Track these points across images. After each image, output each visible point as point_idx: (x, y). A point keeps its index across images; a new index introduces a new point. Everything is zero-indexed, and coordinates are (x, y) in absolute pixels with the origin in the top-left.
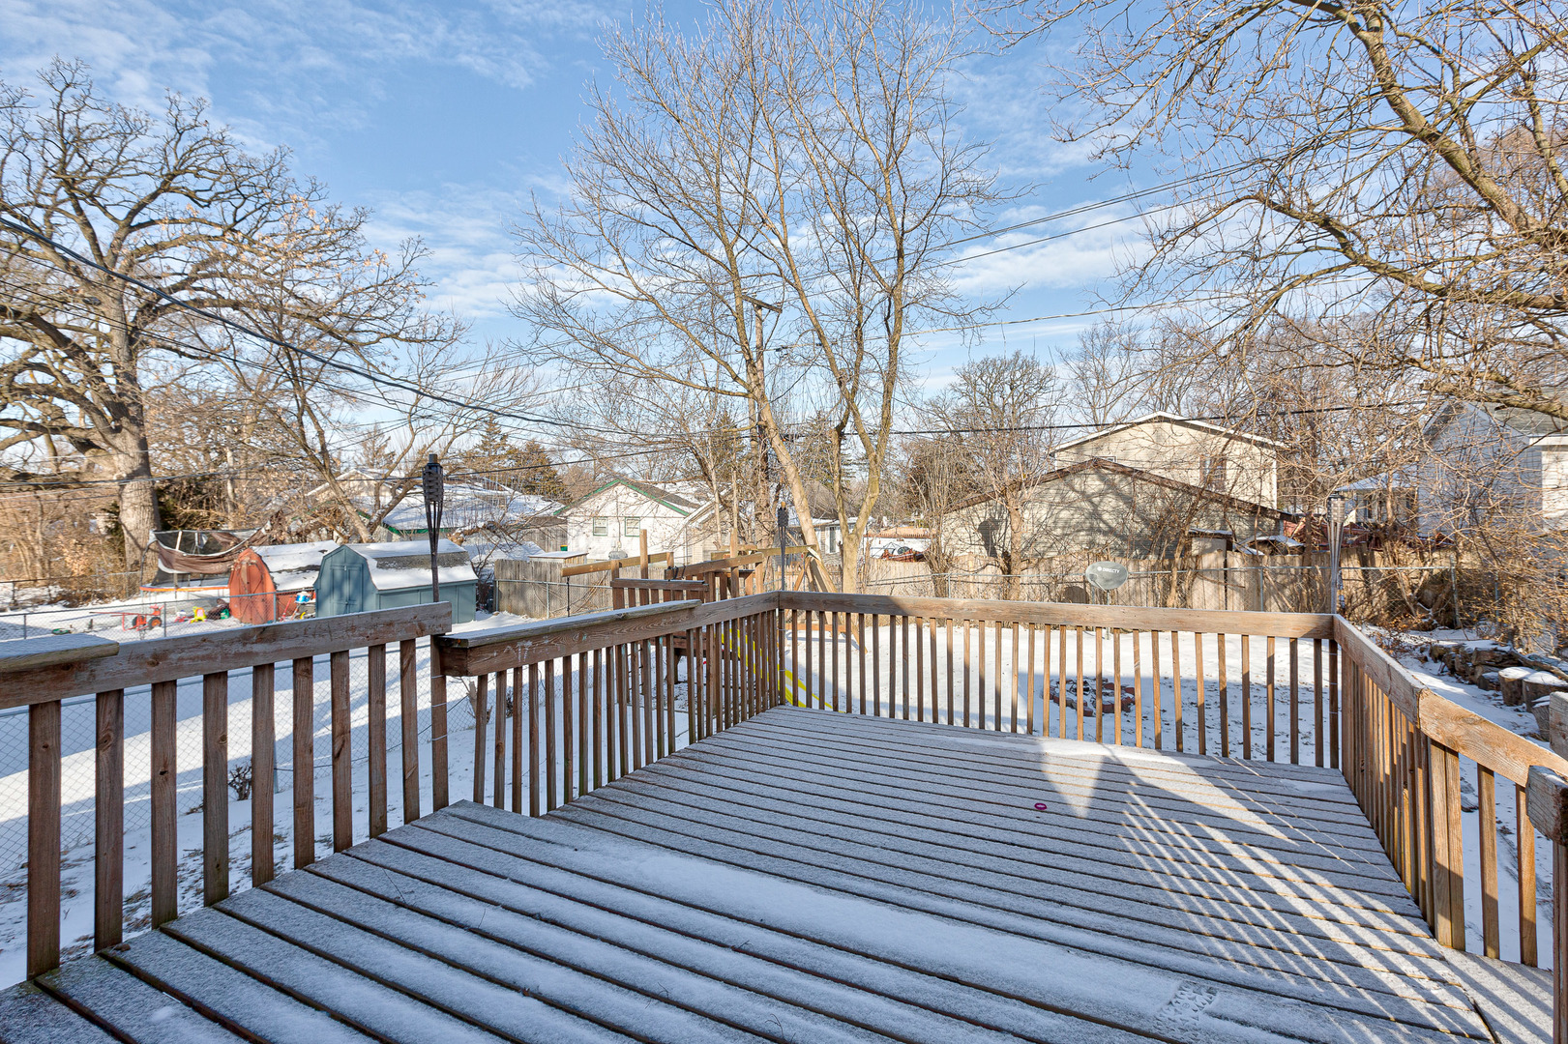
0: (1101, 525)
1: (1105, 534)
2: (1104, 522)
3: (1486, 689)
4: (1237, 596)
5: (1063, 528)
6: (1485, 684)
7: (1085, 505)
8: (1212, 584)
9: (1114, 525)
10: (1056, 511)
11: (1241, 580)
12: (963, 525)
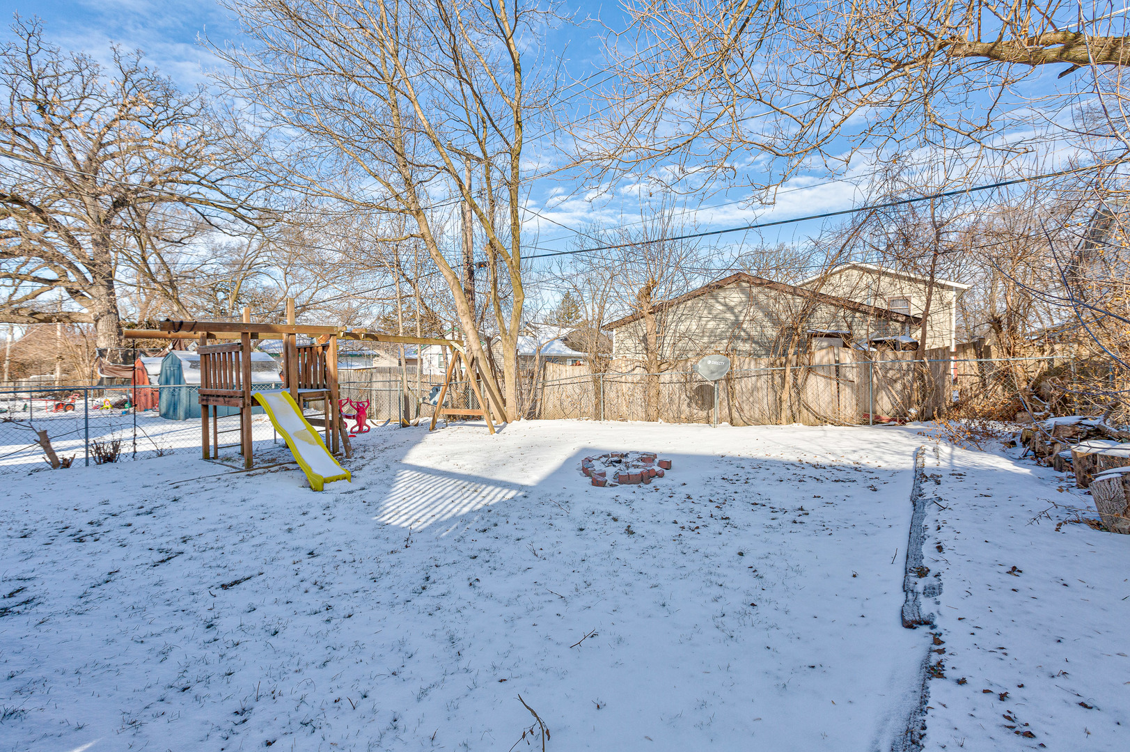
0: (742, 333)
1: (744, 341)
2: (744, 331)
3: (1061, 470)
4: (848, 390)
5: (710, 336)
6: (1061, 465)
7: (729, 316)
8: (823, 380)
9: (753, 333)
10: (704, 323)
11: (852, 375)
12: (630, 337)
